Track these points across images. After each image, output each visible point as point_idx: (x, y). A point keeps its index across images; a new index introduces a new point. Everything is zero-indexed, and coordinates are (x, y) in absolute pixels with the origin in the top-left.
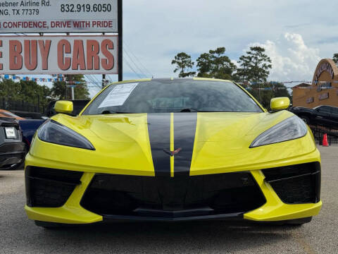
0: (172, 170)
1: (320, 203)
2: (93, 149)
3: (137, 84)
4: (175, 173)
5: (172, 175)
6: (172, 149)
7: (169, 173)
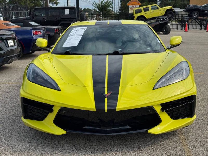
0: (106, 109)
1: (195, 117)
2: (60, 90)
3: (86, 28)
4: (107, 110)
5: (106, 111)
6: (106, 93)
7: (104, 110)
